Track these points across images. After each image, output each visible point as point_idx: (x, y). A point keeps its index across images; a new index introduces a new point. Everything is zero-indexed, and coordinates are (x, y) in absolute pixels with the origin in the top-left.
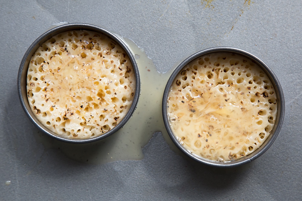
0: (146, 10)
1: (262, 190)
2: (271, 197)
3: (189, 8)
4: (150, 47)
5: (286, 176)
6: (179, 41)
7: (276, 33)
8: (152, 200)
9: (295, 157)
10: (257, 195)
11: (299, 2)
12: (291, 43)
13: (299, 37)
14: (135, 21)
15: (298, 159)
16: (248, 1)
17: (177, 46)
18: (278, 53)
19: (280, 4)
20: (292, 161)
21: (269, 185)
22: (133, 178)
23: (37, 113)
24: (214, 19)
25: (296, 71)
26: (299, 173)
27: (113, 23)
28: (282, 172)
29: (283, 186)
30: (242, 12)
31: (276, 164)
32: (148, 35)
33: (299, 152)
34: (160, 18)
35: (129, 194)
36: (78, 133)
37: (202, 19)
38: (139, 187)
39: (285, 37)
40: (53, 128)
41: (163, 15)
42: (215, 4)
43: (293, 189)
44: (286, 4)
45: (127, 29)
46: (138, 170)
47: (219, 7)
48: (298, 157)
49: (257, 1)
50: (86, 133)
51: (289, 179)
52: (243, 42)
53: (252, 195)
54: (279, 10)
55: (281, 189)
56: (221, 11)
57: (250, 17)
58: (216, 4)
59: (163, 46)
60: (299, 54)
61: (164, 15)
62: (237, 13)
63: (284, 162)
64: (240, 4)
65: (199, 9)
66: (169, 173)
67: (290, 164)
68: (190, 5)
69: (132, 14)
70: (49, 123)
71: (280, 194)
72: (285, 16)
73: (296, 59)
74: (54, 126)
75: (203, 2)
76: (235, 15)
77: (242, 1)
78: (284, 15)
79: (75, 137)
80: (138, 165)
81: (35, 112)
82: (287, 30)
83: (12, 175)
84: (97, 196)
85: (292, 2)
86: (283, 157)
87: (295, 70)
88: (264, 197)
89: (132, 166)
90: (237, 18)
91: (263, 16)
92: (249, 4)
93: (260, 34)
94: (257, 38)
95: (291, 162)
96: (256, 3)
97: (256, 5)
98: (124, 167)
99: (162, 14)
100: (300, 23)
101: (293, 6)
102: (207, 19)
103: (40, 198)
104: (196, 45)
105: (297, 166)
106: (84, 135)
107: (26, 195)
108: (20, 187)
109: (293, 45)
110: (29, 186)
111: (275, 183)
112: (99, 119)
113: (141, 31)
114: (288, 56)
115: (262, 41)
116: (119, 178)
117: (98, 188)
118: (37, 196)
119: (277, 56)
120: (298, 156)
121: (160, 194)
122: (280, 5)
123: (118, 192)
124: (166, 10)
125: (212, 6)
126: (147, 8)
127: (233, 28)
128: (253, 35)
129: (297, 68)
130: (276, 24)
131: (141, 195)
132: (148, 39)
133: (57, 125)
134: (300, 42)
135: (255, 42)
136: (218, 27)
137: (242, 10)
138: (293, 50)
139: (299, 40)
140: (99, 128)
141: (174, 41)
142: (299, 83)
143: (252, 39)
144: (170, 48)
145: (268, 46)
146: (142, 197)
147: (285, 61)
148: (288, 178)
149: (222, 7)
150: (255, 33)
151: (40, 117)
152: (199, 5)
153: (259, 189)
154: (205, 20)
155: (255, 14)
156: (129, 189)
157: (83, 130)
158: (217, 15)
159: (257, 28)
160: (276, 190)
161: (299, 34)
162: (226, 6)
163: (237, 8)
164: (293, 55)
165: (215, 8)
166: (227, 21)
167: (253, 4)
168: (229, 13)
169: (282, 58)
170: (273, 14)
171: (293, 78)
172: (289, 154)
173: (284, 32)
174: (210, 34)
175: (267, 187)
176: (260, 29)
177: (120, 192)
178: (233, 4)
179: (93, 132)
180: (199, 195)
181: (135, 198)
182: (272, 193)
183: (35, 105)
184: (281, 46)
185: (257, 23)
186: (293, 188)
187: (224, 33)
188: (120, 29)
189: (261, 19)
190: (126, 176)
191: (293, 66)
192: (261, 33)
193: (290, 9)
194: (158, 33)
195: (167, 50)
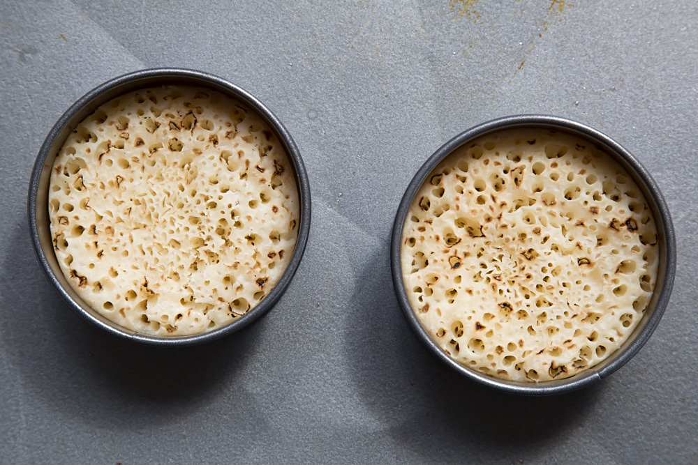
0: (323, 20)
1: (587, 441)
2: (609, 458)
3: (423, 18)
4: (330, 107)
5: (643, 409)
6: (398, 93)
7: (623, 77)
8: (332, 461)
9: (666, 364)
10: (577, 452)
11: (677, 6)
12: (659, 101)
13: (677, 87)
14: (295, 47)
15: (672, 370)
16: (557, 2)
17: (392, 105)
18: (628, 123)
19: (633, 10)
20: (658, 373)
21: (603, 429)
22: (290, 411)
23: (80, 286)
24: (480, 43)
25: (670, 166)
26: (676, 402)
27: (245, 51)
28: (634, 400)
29: (638, 431)
30: (544, 29)
31: (621, 381)
32: (327, 80)
33: (674, 353)
34: (355, 40)
35: (280, 447)
36: (178, 323)
37: (451, 43)
38: (302, 431)
39: (643, 87)
40: (120, 315)
41: (361, 34)
42: (481, 8)
43: (660, 439)
44: (647, 10)
45: (278, 66)
46: (300, 393)
47: (491, 16)
48: (672, 366)
49: (579, 3)
50: (197, 320)
51: (650, 415)
52: (547, 97)
53: (566, 451)
54: (630, 23)
55: (633, 439)
56: (495, 25)
57: (563, 39)
58: (485, 8)
59: (360, 106)
60: (676, 126)
61: (364, 34)
62: (532, 30)
63: (640, 376)
64: (541, 9)
65: (445, 21)
66: (373, 400)
67: (654, 381)
68: (425, 11)
69: (290, 31)
70: (109, 305)
71: (629, 449)
72: (644, 36)
73: (670, 137)
74: (122, 311)
75: (455, 4)
76: (529, 33)
77: (544, 3)
78: (642, 35)
79: (172, 331)
80: (300, 381)
81: (75, 283)
82: (648, 69)
83: (10, 401)
84: (206, 451)
85: (661, 6)
86: (639, 363)
87: (665, 164)
88: (593, 457)
89: (288, 382)
90: (532, 42)
91: (594, 37)
92: (561, 10)
93: (586, 79)
94: (579, 87)
95: (657, 376)
96: (577, 6)
97: (578, 11)
98: (268, 384)
99: (359, 31)
100: (679, 54)
101: (663, 13)
102: (462, 43)
103: (73, 456)
104: (436, 102)
105: (670, 385)
106: (192, 326)
107: (43, 447)
108: (29, 430)
109: (662, 106)
110: (49, 427)
111: (619, 425)
112: (223, 286)
113: (311, 71)
114: (649, 131)
115: (591, 96)
116: (256, 409)
117: (208, 433)
118: (68, 449)
119: (626, 130)
120: (673, 363)
121: (351, 447)
122: (633, 12)
123: (255, 443)
124: (369, 22)
125: (474, 12)
126: (323, 17)
127: (522, 64)
128: (570, 82)
129: (671, 158)
130: (623, 56)
131: (306, 449)
132: (326, 88)
133: (129, 309)
134: (679, 97)
135: (574, 97)
136: (488, 63)
137: (545, 23)
138: (661, 117)
139: (675, 94)
140: (224, 306)
141: (385, 94)
142: (676, 194)
143: (566, 91)
144: (377, 109)
145: (604, 106)
146: (310, 454)
147: (644, 141)
148: (650, 413)
149: (499, 16)
150: (574, 78)
151: (88, 293)
152: (445, 11)
153: (581, 438)
154: (459, 46)
155: (574, 32)
156: (280, 435)
157: (189, 314)
158: (486, 34)
159: (579, 65)
160: (620, 442)
161: (677, 80)
162: (506, 14)
163: (533, 18)
164: (663, 128)
165: (482, 17)
166: (510, 49)
167: (569, 10)
168: (515, 30)
169: (636, 135)
170: (616, 34)
171: (663, 181)
172: (651, 359)
173: (642, 75)
174: (469, 78)
175: (599, 434)
176: (586, 67)
177: (260, 443)
178: (523, 8)
179: (211, 318)
180: (441, 452)
181: (293, 457)
182: (610, 447)
183: (74, 266)
184: (634, 106)
185: (579, 53)
186: (660, 436)
187: (503, 75)
188: (263, 66)
189: (589, 43)
190: (273, 405)
191: (663, 152)
192: (588, 77)
193: (657, 22)
194: (348, 74)
195: (369, 114)
